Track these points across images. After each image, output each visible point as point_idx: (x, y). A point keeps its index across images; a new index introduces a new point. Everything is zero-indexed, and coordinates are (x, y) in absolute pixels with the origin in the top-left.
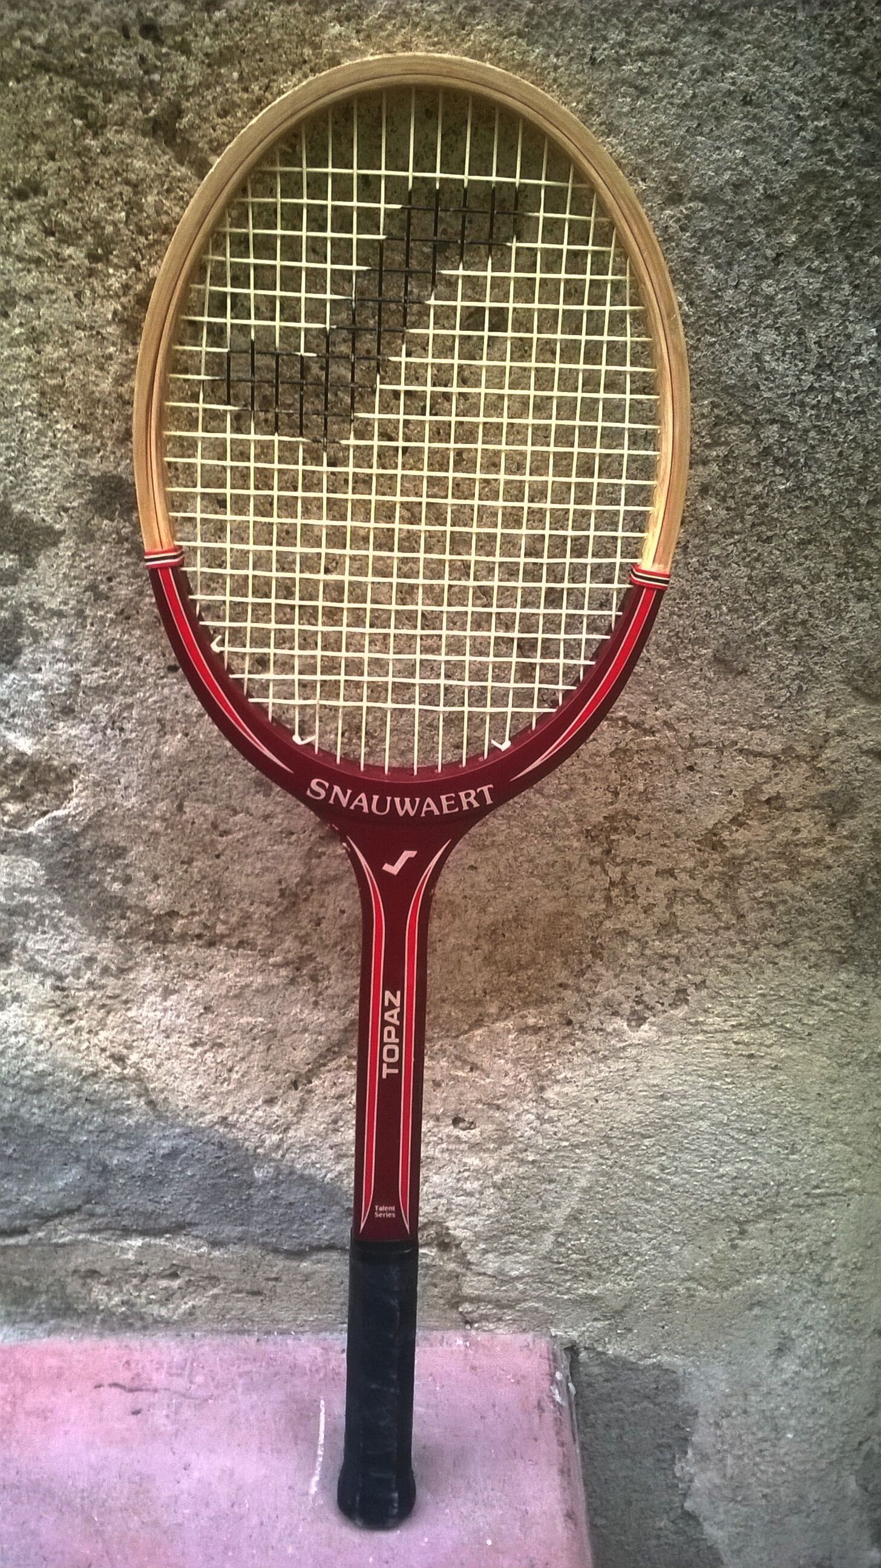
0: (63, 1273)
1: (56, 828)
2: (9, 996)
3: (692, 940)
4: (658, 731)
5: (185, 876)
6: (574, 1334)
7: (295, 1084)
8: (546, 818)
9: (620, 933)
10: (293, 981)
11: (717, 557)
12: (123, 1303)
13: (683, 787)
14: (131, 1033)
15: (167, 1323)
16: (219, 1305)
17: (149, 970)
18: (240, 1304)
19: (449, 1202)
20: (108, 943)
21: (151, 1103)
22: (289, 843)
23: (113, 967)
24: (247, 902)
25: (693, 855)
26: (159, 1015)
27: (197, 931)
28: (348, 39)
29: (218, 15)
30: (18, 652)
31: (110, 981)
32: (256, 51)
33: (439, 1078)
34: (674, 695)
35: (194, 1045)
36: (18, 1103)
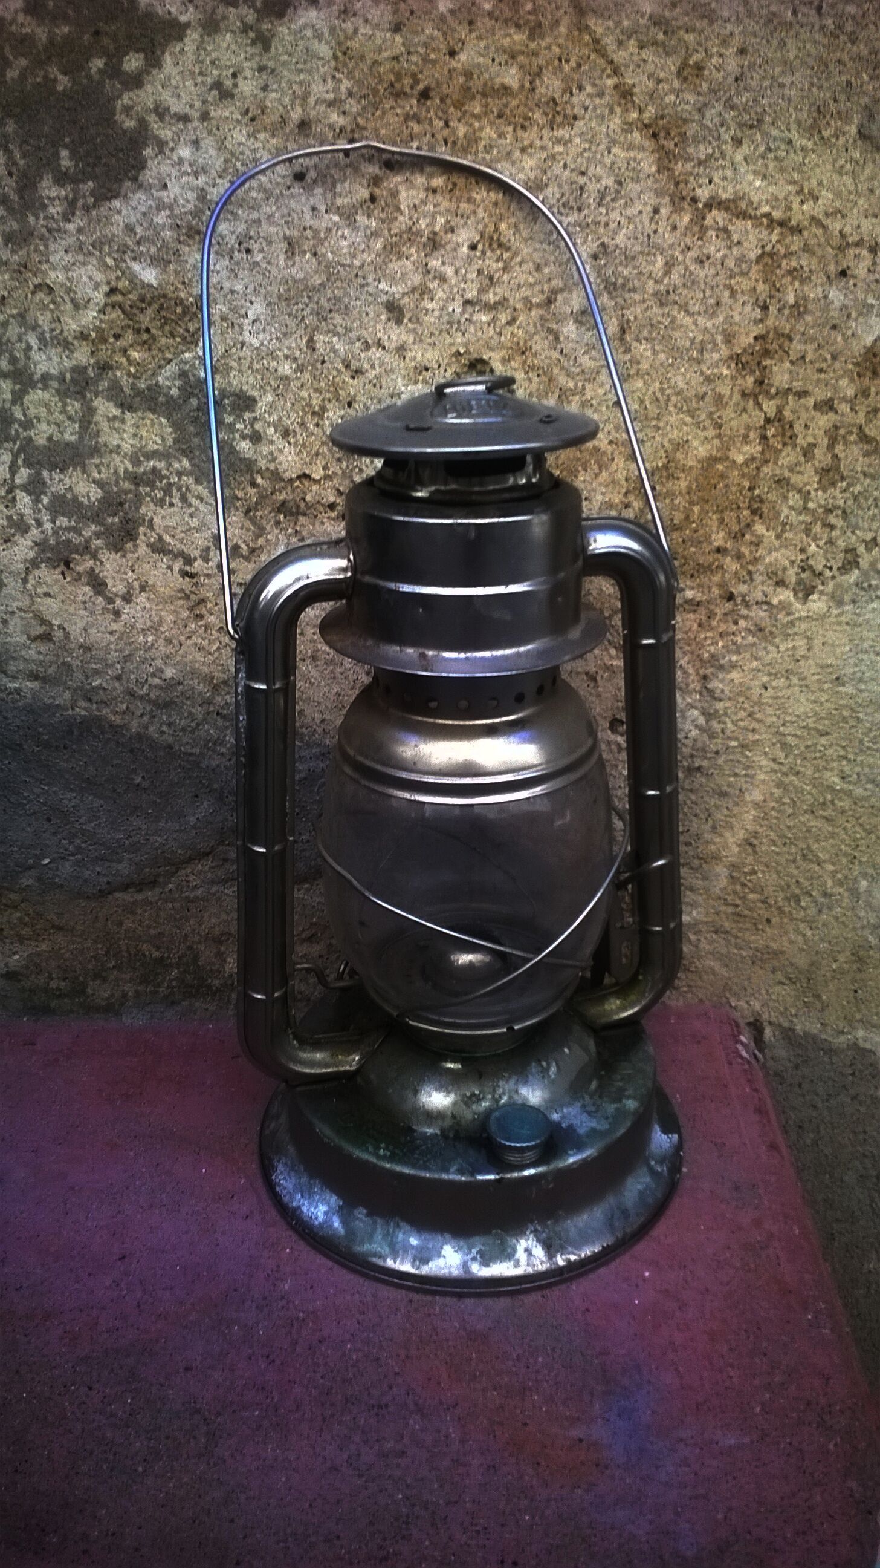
0: (197, 938)
1: (183, 374)
2: (136, 584)
3: (858, 489)
4: (805, 228)
5: (316, 430)
6: (757, 1005)
8: (693, 341)
9: (779, 481)
11: (854, 18)
13: (836, 296)
23: (243, 546)
25: (852, 380)
27: (332, 499)
30: (142, 165)
33: (592, 670)
34: (820, 183)
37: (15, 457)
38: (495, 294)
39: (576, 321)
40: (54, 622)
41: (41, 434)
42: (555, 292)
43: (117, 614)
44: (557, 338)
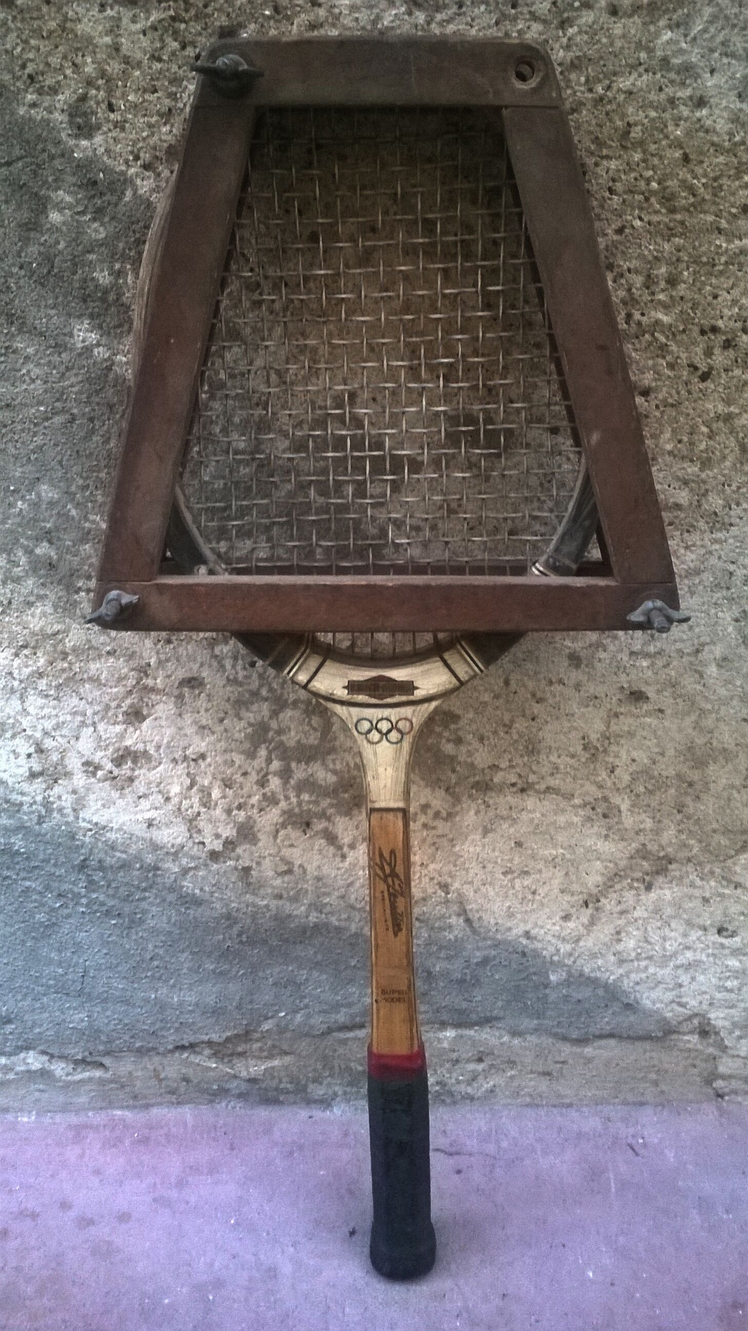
5: (507, 737)
7: (586, 904)
10: (589, 819)
12: (438, 1083)
14: (455, 865)
15: (472, 1098)
16: (515, 1084)
17: (472, 813)
18: (532, 1083)
19: (712, 998)
20: (441, 793)
21: (468, 921)
22: (595, 706)
23: (443, 812)
24: (556, 755)
26: (478, 849)
27: (514, 781)
28: (678, 42)
29: (571, 31)
31: (440, 824)
32: (601, 58)
33: (707, 895)
35: (505, 874)
36: (362, 923)
37: (270, 752)
38: (655, 646)
39: (719, 666)
40: (297, 862)
41: (291, 739)
42: (703, 645)
43: (344, 857)
44: (701, 676)
